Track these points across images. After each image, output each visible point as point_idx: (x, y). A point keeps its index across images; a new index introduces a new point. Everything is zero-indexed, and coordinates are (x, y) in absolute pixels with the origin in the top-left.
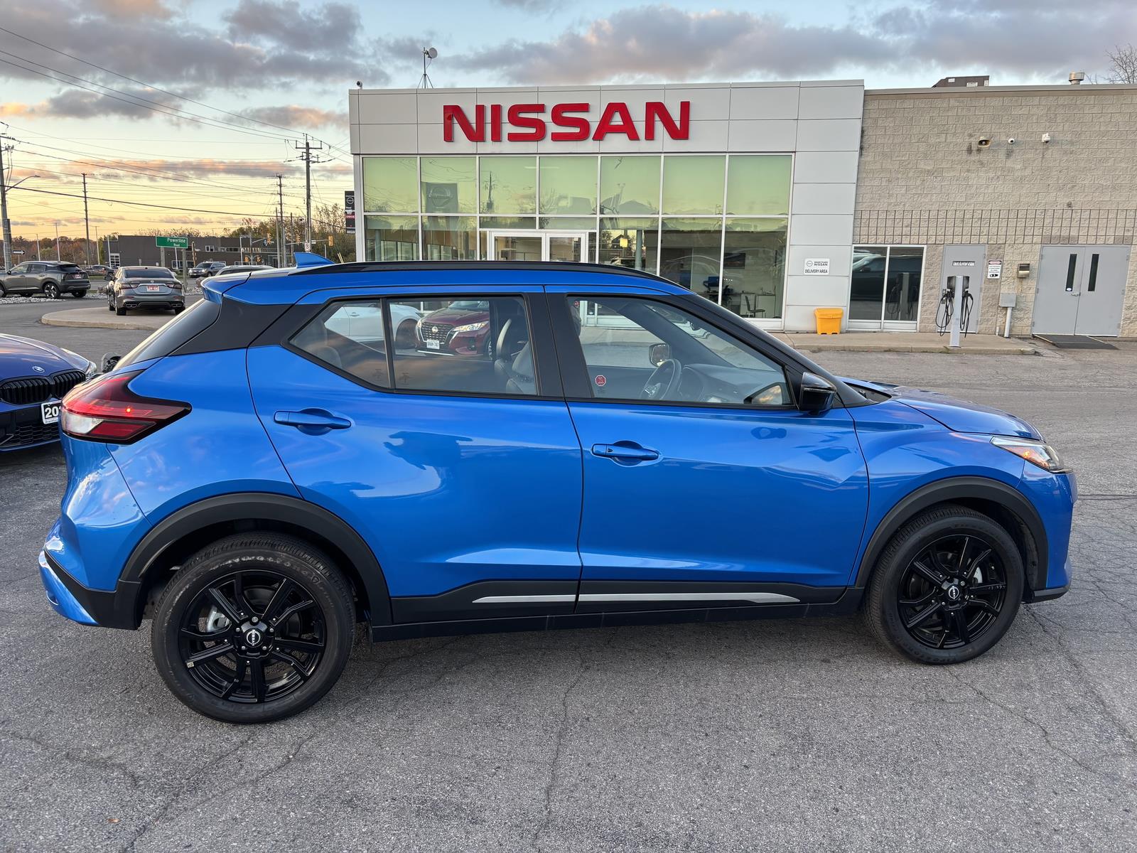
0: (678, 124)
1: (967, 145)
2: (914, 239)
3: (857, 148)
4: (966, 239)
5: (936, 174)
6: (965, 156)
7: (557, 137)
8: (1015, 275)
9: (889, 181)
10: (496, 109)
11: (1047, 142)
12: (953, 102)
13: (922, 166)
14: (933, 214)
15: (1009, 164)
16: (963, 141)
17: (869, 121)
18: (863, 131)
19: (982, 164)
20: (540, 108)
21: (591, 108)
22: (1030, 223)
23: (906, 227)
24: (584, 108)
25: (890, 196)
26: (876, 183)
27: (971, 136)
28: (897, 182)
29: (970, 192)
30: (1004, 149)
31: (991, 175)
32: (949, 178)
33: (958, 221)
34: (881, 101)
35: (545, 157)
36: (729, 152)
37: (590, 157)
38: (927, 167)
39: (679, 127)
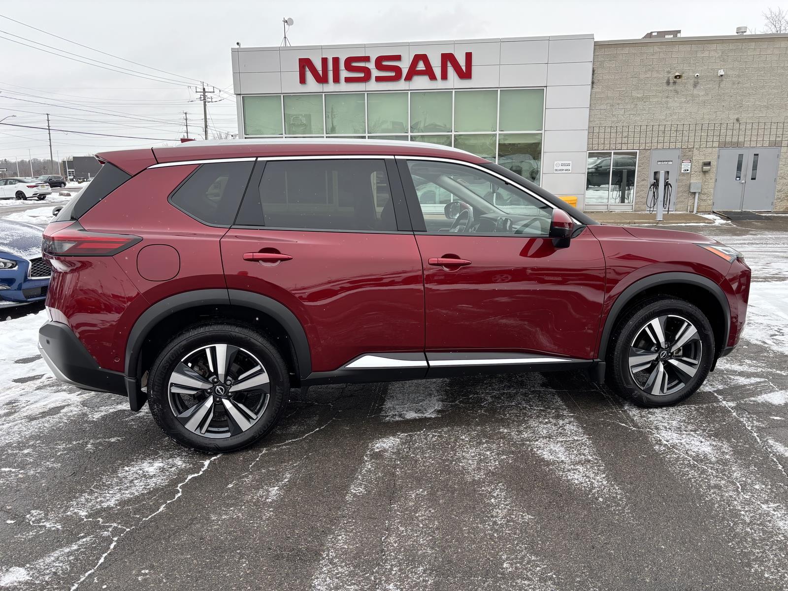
0: (464, 68)
1: (667, 79)
2: (630, 146)
3: (590, 83)
4: (666, 145)
5: (644, 100)
6: (665, 87)
7: (379, 79)
8: (700, 170)
9: (612, 105)
10: (336, 60)
11: (722, 76)
12: (656, 49)
13: (635, 94)
14: (644, 128)
15: (695, 92)
16: (664, 76)
17: (597, 64)
18: (593, 71)
19: (676, 92)
20: (367, 59)
21: (403, 58)
22: (710, 133)
23: (625, 137)
24: (398, 58)
25: (613, 116)
26: (603, 107)
27: (669, 72)
28: (617, 106)
29: (669, 112)
30: (692, 81)
31: (683, 100)
32: (654, 102)
33: (661, 133)
34: (606, 49)
35: (371, 94)
36: (500, 88)
37: (403, 93)
38: (639, 96)
39: (464, 71)
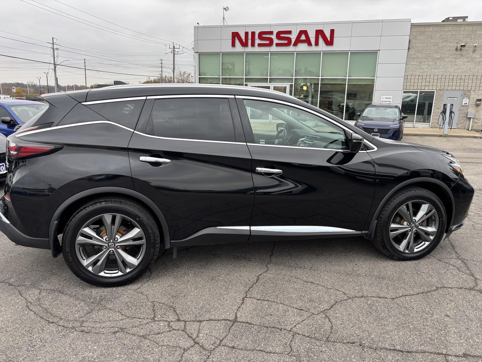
0: (329, 39)
1: (456, 47)
2: (430, 88)
3: (407, 48)
4: (454, 88)
5: (441, 60)
6: (455, 52)
7: (278, 45)
8: (475, 104)
9: (420, 62)
10: (253, 34)
12: (450, 28)
13: (435, 56)
14: (440, 76)
15: (474, 55)
16: (454, 45)
17: (412, 37)
18: (410, 41)
19: (462, 55)
20: (271, 33)
21: (292, 33)
23: (427, 82)
24: (290, 32)
25: (420, 69)
26: (414, 63)
27: (457, 43)
28: (424, 63)
29: (456, 67)
30: (472, 49)
31: (466, 60)
32: (447, 61)
33: (450, 80)
34: (418, 28)
35: (273, 54)
36: (351, 51)
37: (292, 53)
38: (438, 57)
39: (329, 40)
